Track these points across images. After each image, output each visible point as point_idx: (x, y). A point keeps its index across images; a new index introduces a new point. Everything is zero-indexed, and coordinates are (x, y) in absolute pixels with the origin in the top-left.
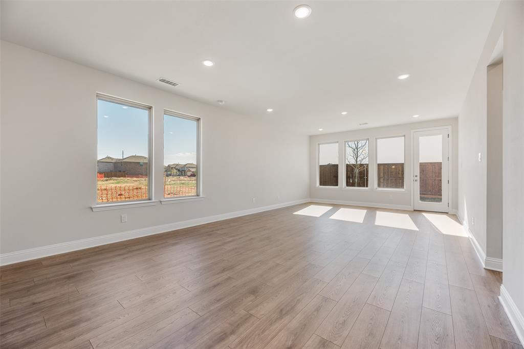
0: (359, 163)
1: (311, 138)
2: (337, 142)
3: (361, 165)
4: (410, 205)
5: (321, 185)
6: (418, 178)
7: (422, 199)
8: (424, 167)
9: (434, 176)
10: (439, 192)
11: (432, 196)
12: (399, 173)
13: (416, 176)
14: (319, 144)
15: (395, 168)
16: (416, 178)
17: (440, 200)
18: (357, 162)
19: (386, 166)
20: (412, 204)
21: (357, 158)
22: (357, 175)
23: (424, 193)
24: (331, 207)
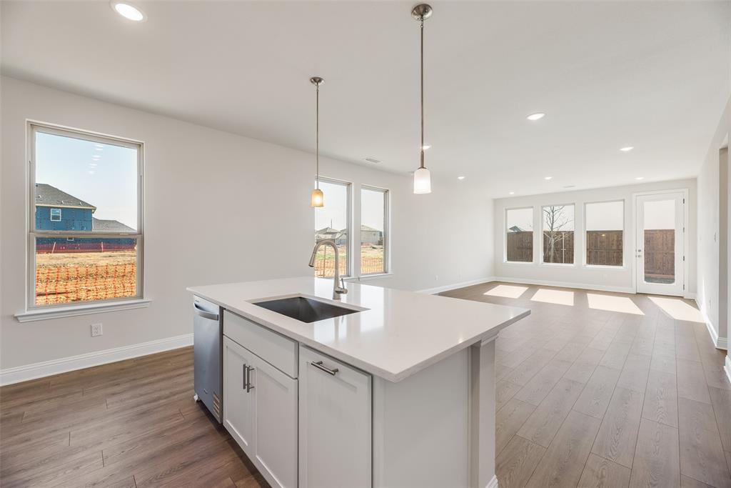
0: (555, 230)
1: (496, 202)
2: (532, 207)
3: (559, 233)
4: (632, 286)
5: (509, 259)
6: (642, 253)
7: (647, 279)
8: (650, 237)
9: (665, 248)
10: (671, 271)
11: (662, 276)
12: (612, 244)
13: (640, 251)
14: (506, 210)
15: (607, 238)
16: (639, 253)
17: (672, 281)
18: (552, 228)
19: (594, 234)
20: (634, 286)
21: (552, 224)
22: (553, 246)
23: (651, 271)
24: (527, 288)
